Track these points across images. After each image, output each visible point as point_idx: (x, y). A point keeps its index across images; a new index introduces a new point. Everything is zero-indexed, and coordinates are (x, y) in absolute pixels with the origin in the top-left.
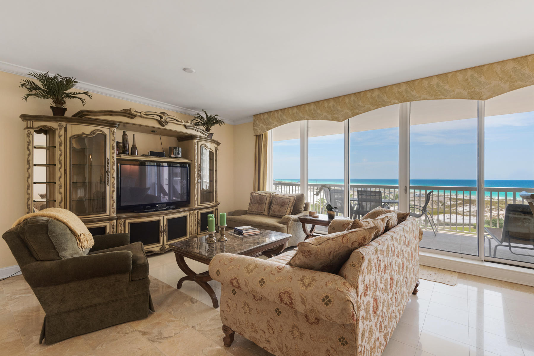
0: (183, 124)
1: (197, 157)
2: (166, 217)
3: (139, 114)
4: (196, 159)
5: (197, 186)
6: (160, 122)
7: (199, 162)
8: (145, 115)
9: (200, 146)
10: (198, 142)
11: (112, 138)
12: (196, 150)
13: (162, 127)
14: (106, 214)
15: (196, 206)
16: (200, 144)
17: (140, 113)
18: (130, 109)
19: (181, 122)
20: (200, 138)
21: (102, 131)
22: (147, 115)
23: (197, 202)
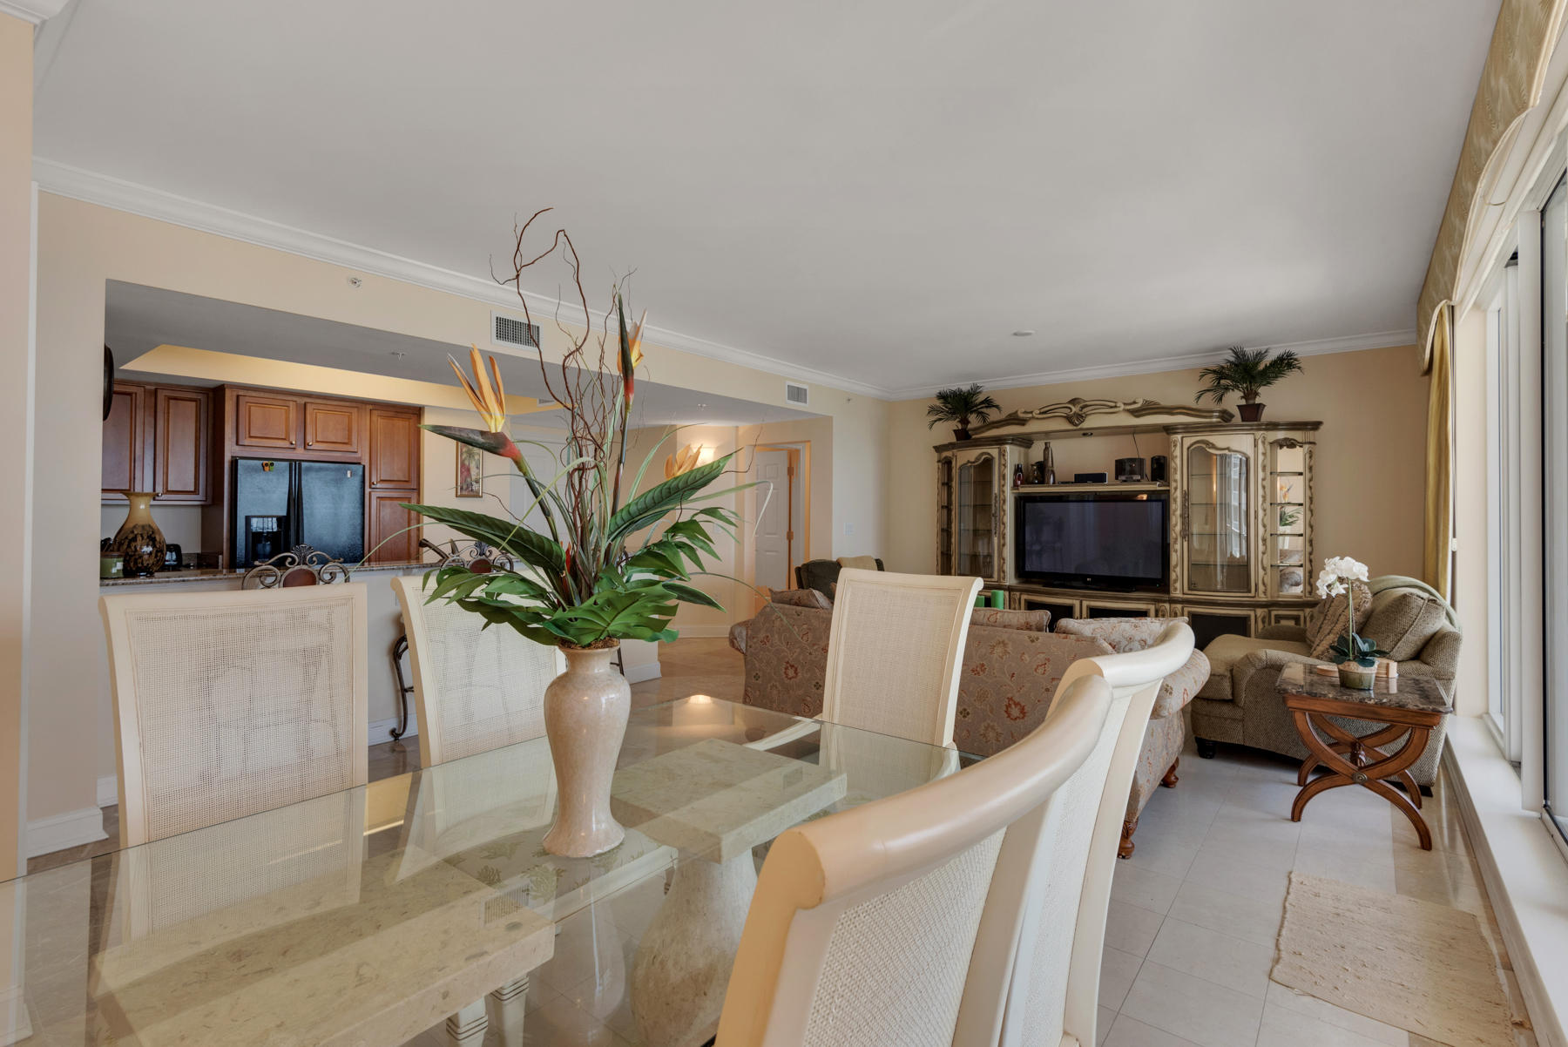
0: (1121, 409)
1: (1178, 477)
2: (1085, 603)
3: (1030, 415)
4: (1176, 481)
5: (1178, 547)
6: (1069, 419)
7: (1185, 488)
8: (1040, 413)
9: (1188, 448)
10: (1182, 438)
11: (1003, 462)
12: (1178, 461)
13: (1075, 428)
14: (993, 580)
15: (1177, 594)
16: (1188, 441)
17: (1031, 412)
18: (1017, 412)
19: (1116, 407)
20: (1184, 428)
21: (989, 454)
22: (1046, 413)
23: (1178, 585)
